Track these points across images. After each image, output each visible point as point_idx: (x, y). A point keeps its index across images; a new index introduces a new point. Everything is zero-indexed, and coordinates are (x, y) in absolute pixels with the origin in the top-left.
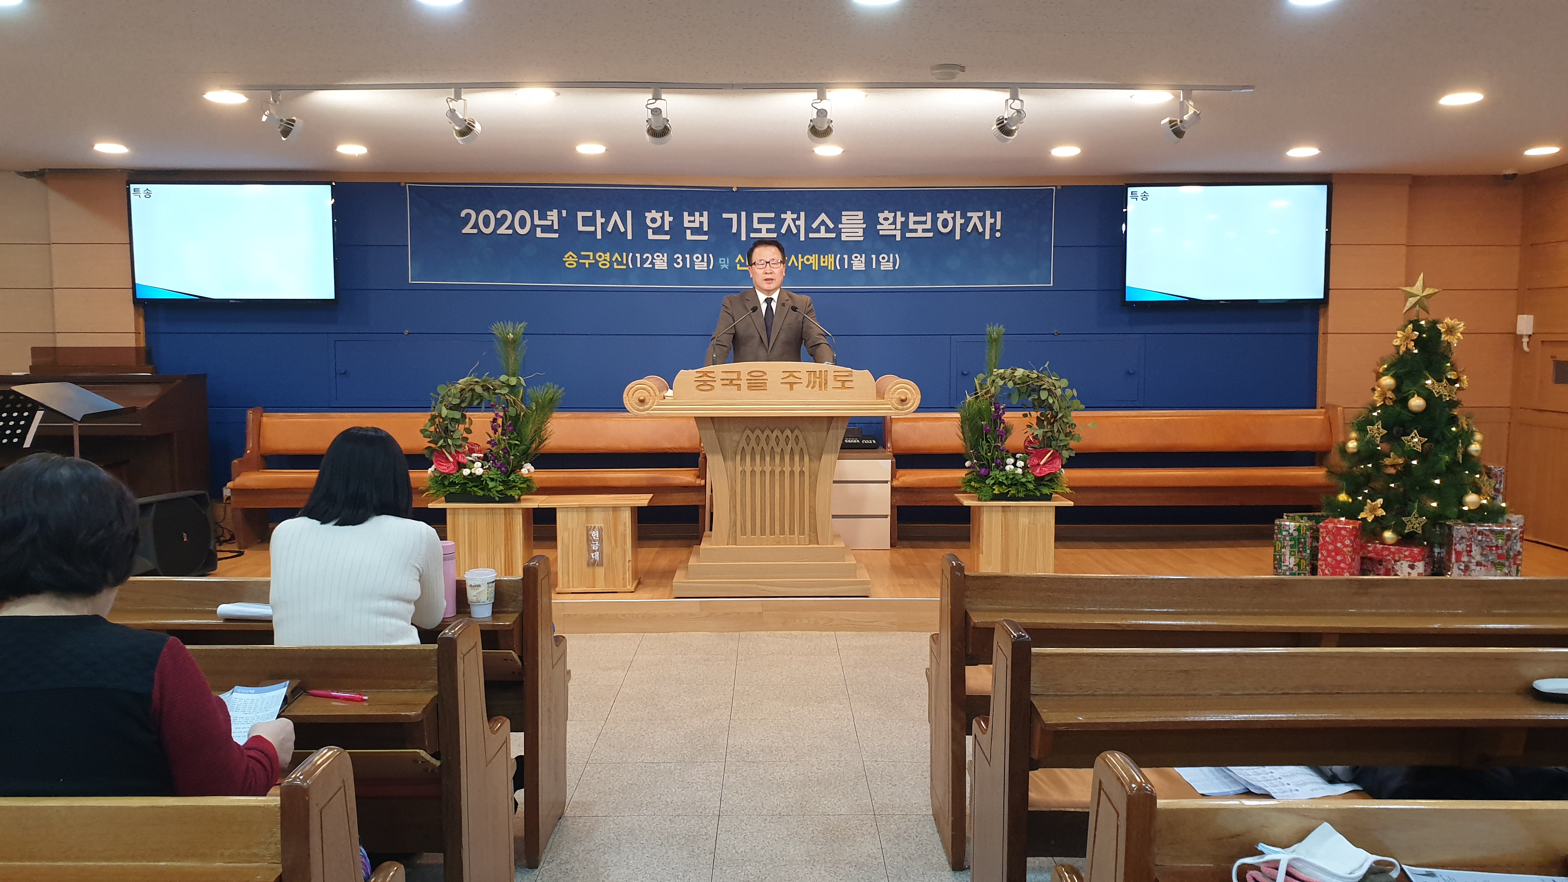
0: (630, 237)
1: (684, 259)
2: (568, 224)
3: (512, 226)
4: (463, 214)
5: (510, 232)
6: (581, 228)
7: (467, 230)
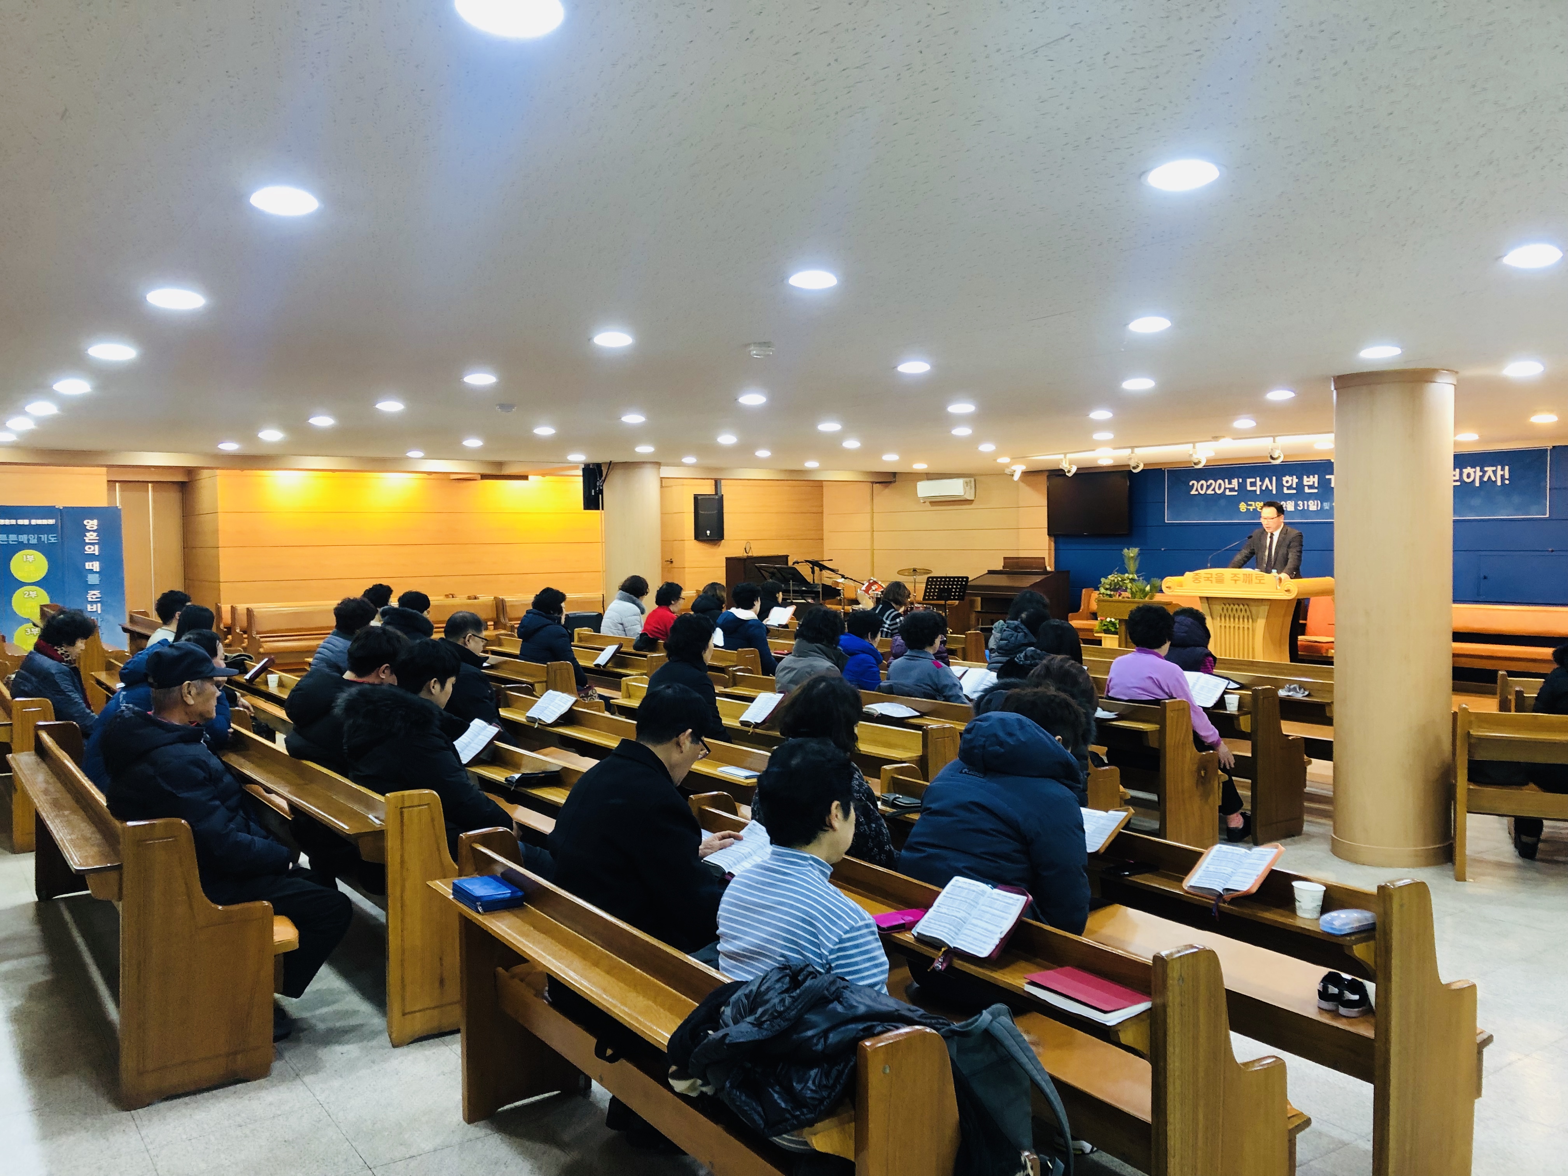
0: (1274, 492)
1: (1303, 505)
2: (1242, 486)
3: (1214, 490)
4: (1191, 484)
5: (1213, 492)
6: (1249, 488)
7: (1193, 492)
